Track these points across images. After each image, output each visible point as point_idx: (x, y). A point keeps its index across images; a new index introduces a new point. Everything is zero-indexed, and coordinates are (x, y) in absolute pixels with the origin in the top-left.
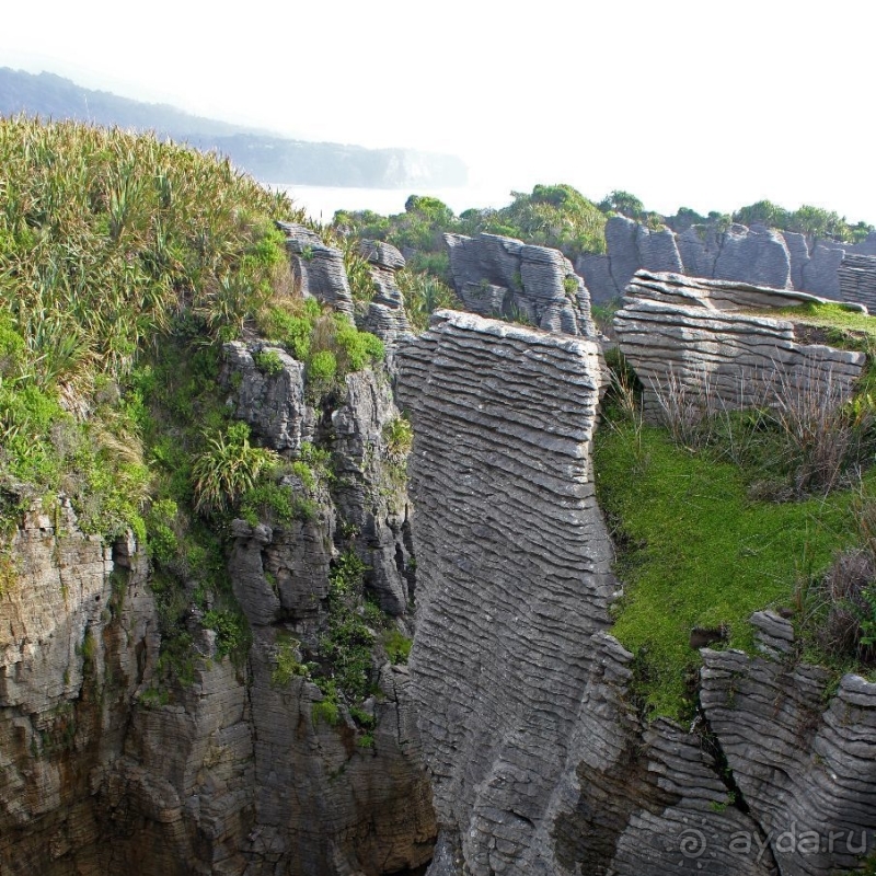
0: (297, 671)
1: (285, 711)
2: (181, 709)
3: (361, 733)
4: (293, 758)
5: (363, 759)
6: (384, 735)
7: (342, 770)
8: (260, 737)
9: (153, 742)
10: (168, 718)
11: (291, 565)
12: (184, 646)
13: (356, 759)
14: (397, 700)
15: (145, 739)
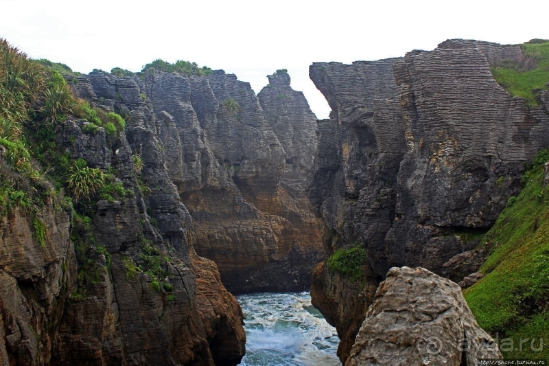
0: (137, 270)
1: (134, 292)
2: (95, 297)
3: (168, 294)
4: (142, 313)
5: (170, 306)
6: (179, 293)
7: (162, 315)
8: (121, 309)
9: (81, 319)
10: (89, 303)
11: (125, 220)
12: (92, 265)
13: (168, 308)
14: (180, 275)
15: (76, 318)
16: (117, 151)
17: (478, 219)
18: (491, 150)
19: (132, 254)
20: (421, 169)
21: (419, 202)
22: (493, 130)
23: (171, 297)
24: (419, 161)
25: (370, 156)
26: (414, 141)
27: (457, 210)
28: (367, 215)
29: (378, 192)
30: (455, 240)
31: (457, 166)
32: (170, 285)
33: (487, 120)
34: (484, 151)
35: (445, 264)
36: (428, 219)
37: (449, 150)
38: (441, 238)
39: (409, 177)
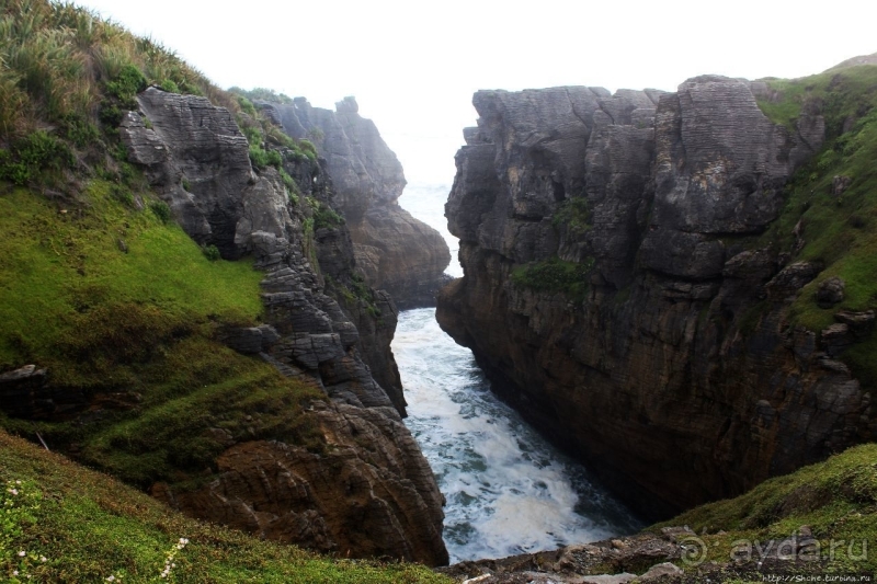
16: (315, 179)
17: (742, 226)
18: (762, 167)
19: (344, 281)
20: (683, 185)
21: (686, 214)
22: (761, 151)
23: (381, 322)
24: (679, 179)
25: (543, 178)
26: (671, 162)
27: (725, 219)
28: (608, 229)
29: (617, 208)
30: (718, 244)
31: (727, 182)
32: (379, 310)
33: (756, 143)
34: (755, 168)
35: (727, 263)
36: (697, 227)
37: (718, 169)
38: (707, 243)
39: (669, 192)
